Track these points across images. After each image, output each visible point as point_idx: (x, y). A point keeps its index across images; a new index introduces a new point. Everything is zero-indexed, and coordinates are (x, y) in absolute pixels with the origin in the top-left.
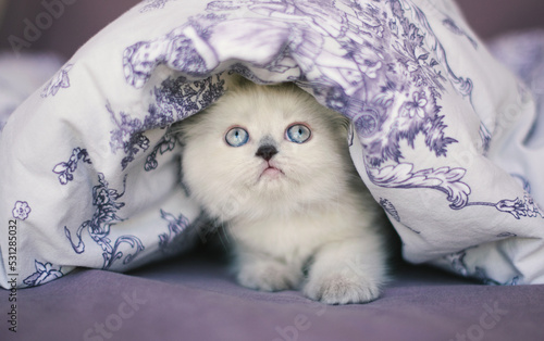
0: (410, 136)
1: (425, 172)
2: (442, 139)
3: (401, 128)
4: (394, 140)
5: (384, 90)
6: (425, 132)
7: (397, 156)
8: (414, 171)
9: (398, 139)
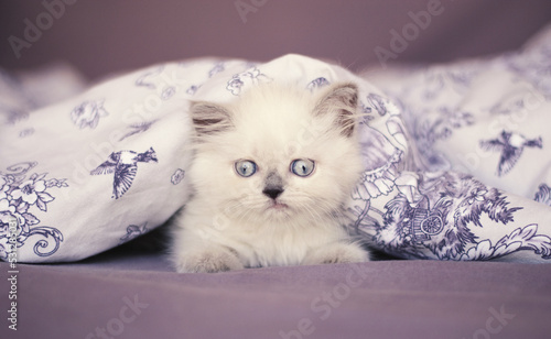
0: (475, 217)
1: (502, 241)
2: (505, 211)
3: (463, 215)
4: (462, 226)
5: (443, 195)
6: (487, 211)
7: (472, 238)
8: (493, 245)
9: (465, 224)
